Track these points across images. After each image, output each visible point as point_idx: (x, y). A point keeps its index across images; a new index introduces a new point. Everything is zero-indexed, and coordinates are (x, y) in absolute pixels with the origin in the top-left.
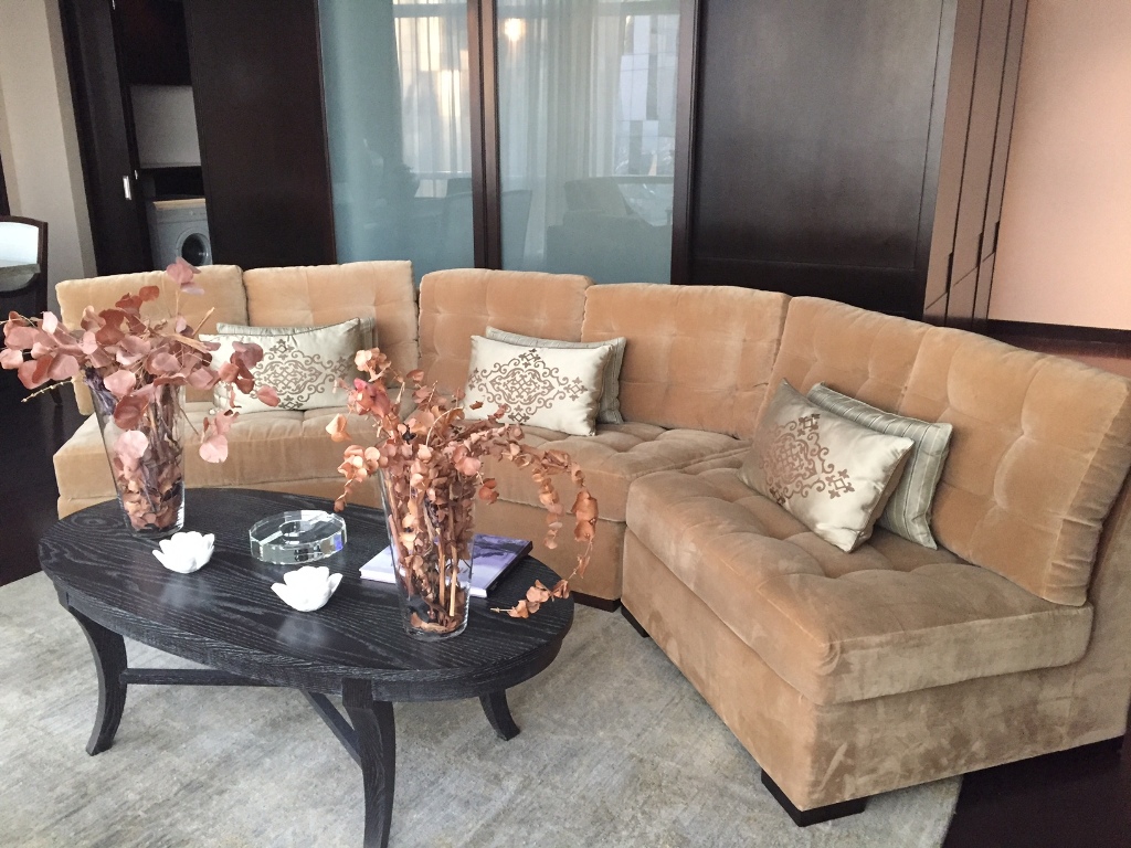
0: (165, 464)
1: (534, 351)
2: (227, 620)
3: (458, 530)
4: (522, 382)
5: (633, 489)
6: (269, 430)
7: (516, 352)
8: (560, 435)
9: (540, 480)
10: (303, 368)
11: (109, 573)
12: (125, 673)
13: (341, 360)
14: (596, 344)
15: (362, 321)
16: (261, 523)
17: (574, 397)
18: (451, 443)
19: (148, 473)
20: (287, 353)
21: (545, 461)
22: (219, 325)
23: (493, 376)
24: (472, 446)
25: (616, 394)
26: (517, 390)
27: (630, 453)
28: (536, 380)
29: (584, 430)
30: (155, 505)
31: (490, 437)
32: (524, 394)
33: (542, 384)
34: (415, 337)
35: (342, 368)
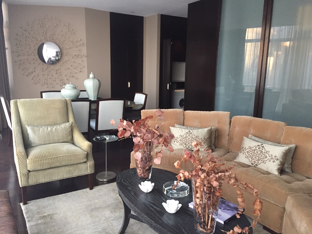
0: (148, 161)
1: (262, 144)
2: (150, 209)
3: (214, 202)
4: (257, 154)
5: (289, 198)
6: (181, 155)
7: (256, 144)
8: (267, 173)
9: (239, 193)
10: (194, 139)
11: (129, 188)
12: (130, 215)
13: (204, 138)
14: (285, 145)
15: (213, 128)
16: (168, 183)
17: (274, 162)
18: (213, 174)
19: (143, 163)
20: (190, 134)
21: (245, 186)
22: (175, 124)
23: (248, 150)
24: (219, 177)
25: (290, 162)
26: (255, 156)
27: (291, 184)
28: (261, 154)
29: (276, 173)
30: (144, 172)
31: (225, 175)
32: (257, 158)
33: (263, 156)
34: (228, 134)
35: (204, 141)
